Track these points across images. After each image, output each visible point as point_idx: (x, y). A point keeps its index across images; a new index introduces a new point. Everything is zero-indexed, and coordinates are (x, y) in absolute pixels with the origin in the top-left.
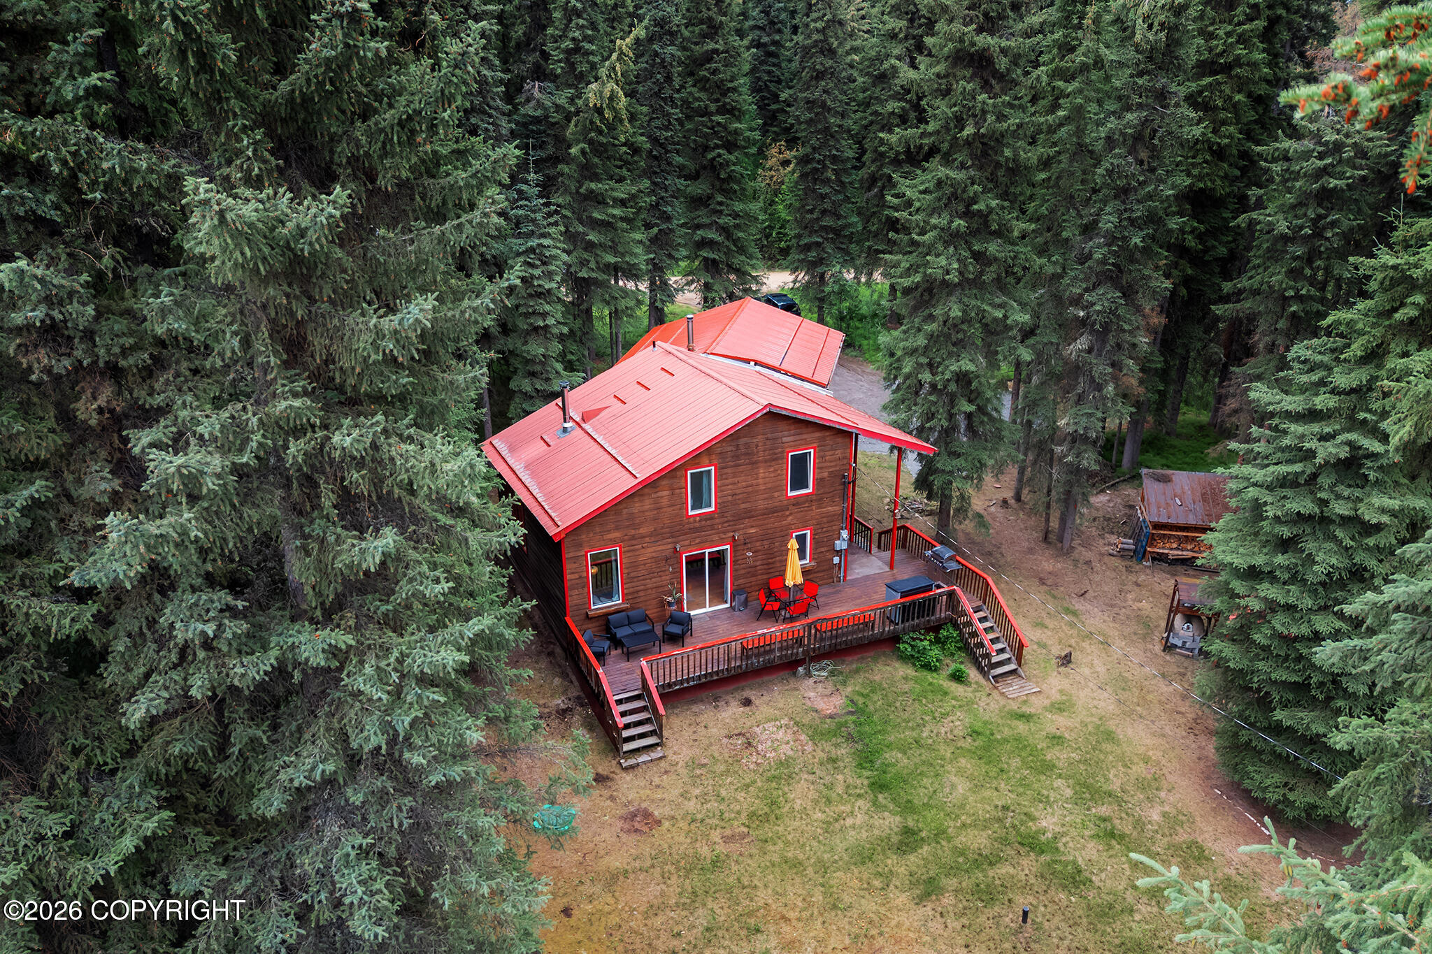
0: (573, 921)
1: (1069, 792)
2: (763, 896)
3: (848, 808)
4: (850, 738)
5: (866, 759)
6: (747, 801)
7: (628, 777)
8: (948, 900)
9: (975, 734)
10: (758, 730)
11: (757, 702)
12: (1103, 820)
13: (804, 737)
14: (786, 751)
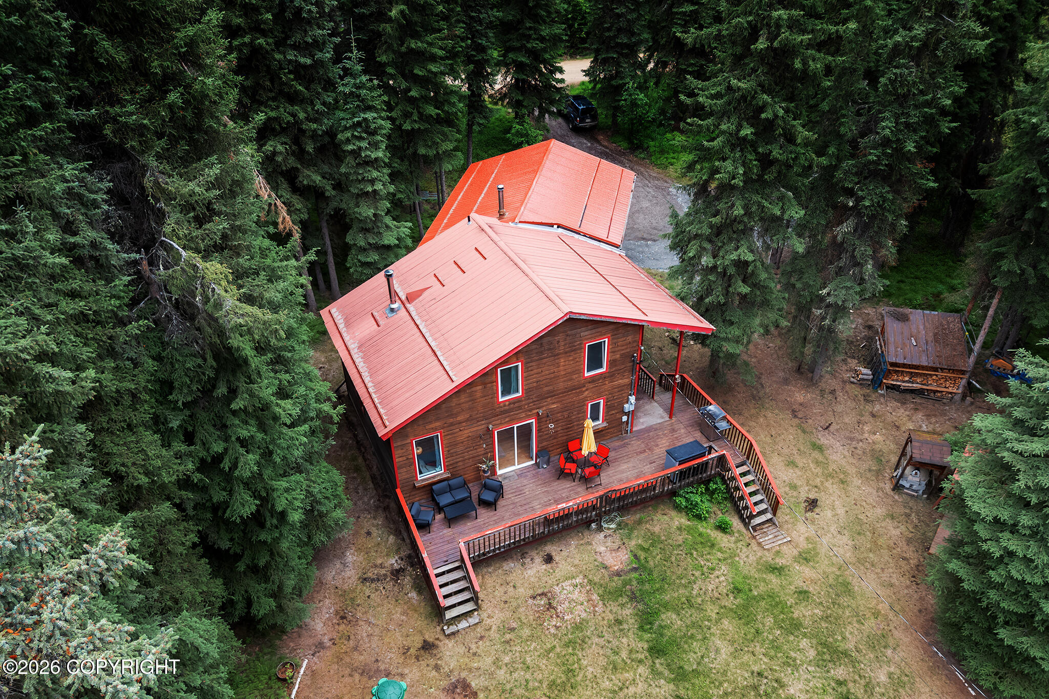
1: (812, 653)
3: (629, 675)
4: (633, 597)
5: (646, 620)
7: (450, 643)
9: (737, 590)
10: (557, 589)
11: (557, 558)
12: (840, 683)
13: (595, 597)
14: (581, 612)
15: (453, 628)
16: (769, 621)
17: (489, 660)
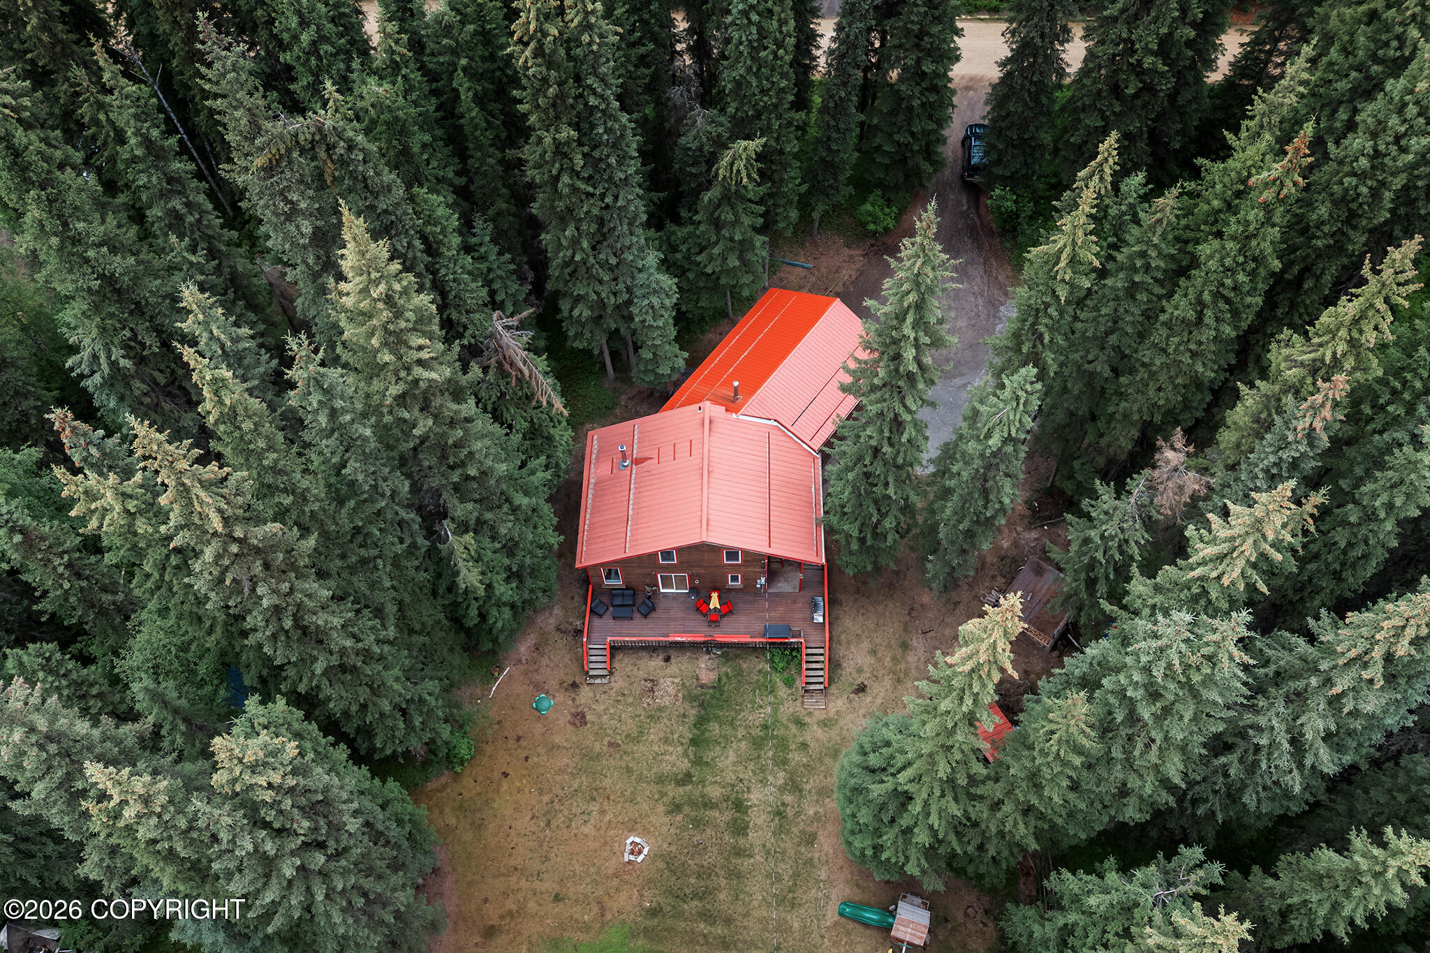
0: (526, 764)
1: (781, 782)
2: (607, 782)
3: (671, 749)
4: (701, 705)
5: (701, 722)
6: (630, 726)
7: (587, 688)
8: (679, 818)
9: (765, 727)
10: (662, 681)
11: (673, 660)
12: (783, 804)
13: (680, 695)
14: (666, 701)
15: (592, 681)
16: (770, 754)
17: (602, 707)
